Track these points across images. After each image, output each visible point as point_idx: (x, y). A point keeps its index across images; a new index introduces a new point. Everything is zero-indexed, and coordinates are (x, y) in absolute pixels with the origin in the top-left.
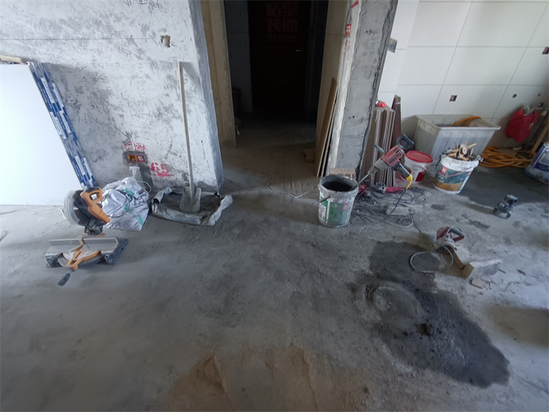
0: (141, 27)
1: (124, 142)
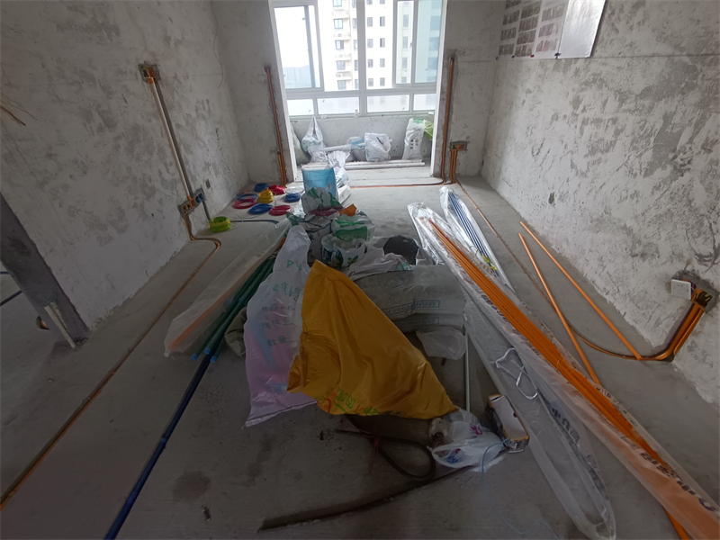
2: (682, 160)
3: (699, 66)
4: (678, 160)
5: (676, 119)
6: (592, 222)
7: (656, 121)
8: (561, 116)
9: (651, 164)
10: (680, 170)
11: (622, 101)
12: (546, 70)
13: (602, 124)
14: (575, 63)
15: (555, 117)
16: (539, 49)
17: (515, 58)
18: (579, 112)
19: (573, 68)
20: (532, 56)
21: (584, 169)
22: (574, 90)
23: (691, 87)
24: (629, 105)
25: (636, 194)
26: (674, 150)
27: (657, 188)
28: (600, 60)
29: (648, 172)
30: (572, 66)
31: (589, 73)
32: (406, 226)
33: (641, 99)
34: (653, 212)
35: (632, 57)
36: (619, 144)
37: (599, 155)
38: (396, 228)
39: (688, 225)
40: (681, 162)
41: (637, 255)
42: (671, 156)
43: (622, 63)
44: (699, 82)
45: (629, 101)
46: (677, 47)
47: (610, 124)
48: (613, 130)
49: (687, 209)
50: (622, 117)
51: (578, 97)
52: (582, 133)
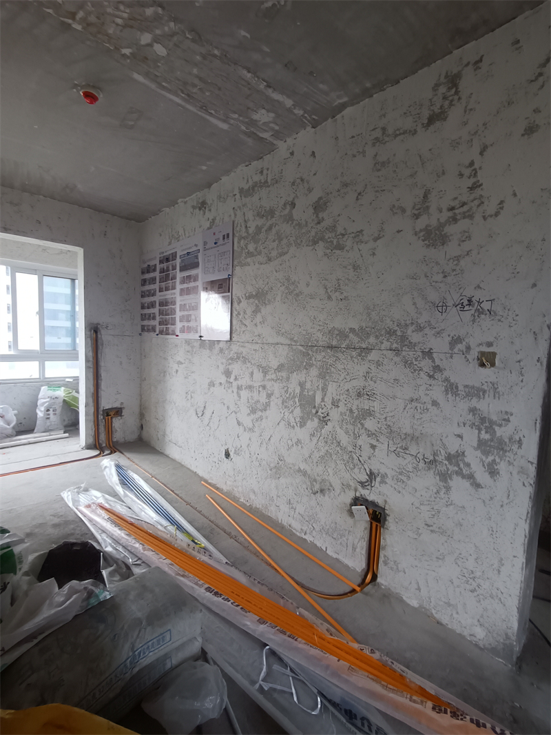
0: (450, 339)
1: (361, 483)
2: (322, 413)
3: (310, 352)
4: (319, 413)
5: (308, 385)
6: (271, 470)
7: (294, 387)
8: (217, 383)
9: (302, 418)
10: (324, 420)
11: (265, 373)
12: (193, 347)
13: (255, 389)
14: (218, 344)
15: (212, 384)
16: (182, 331)
17: (160, 336)
18: (232, 380)
19: (217, 347)
20: (177, 336)
21: (250, 425)
22: (222, 364)
23: (311, 365)
24: (271, 376)
25: (299, 442)
26: (315, 407)
27: (312, 435)
28: (238, 344)
29: (302, 424)
30: (216, 345)
31: (232, 352)
32: (67, 523)
33: (279, 372)
34: (316, 455)
35: (263, 344)
36: (272, 403)
37: (260, 413)
38: (50, 531)
39: (344, 460)
40: (323, 415)
41: (317, 492)
42: (314, 411)
43: (257, 347)
44: (314, 363)
45: (270, 373)
46: (291, 339)
47: (261, 389)
48: (265, 393)
49: (339, 449)
50: (269, 384)
51: (228, 369)
52: (240, 397)
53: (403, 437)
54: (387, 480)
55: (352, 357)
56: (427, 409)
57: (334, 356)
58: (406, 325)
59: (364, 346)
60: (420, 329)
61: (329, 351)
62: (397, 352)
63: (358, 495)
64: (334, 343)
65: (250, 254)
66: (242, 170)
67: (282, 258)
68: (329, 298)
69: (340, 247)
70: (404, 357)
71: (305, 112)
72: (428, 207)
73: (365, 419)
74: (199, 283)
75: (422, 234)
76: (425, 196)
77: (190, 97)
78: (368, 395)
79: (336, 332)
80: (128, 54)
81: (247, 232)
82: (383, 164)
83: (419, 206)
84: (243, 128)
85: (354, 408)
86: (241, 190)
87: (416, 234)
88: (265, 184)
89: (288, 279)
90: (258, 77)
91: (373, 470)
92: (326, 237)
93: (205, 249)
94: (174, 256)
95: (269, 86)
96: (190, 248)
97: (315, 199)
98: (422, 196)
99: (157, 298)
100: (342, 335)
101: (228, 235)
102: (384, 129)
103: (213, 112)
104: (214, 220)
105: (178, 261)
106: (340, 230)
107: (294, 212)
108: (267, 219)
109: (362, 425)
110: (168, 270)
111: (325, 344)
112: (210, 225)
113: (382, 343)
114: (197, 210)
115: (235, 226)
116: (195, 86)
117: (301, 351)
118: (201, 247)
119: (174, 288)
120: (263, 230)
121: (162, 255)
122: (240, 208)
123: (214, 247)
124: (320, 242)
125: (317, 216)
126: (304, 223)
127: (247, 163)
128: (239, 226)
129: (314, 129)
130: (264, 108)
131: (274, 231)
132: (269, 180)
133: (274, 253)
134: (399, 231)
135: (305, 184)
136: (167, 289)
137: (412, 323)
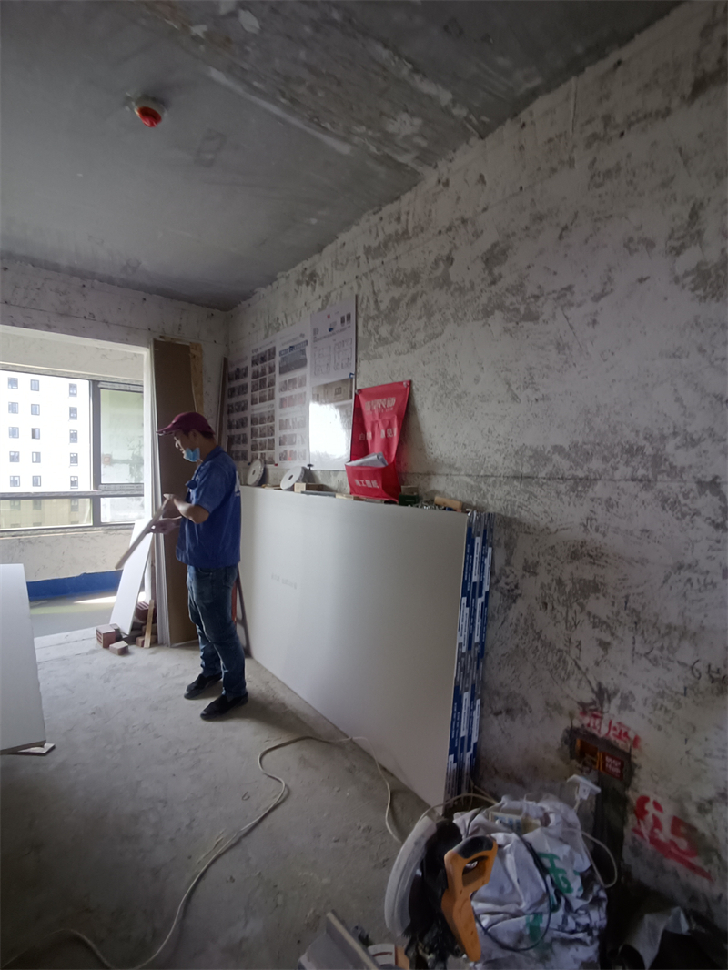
1: (582, 705)
53: (663, 631)
54: (633, 705)
55: (558, 493)
56: (714, 585)
57: (526, 492)
58: (663, 438)
59: (580, 474)
60: (692, 442)
61: (515, 483)
62: (646, 483)
63: (576, 724)
64: (526, 470)
65: (383, 341)
66: (369, 220)
67: (433, 342)
68: (515, 398)
69: (532, 317)
70: (660, 491)
71: (470, 111)
72: (700, 233)
73: (586, 597)
74: (308, 389)
75: (689, 279)
76: (694, 215)
77: (294, 103)
78: (591, 557)
79: (529, 453)
80: (201, 35)
81: (377, 308)
82: (608, 174)
83: (682, 233)
84: (373, 149)
85: (565, 577)
86: (368, 250)
87: (677, 280)
88: (404, 236)
89: (444, 375)
90: (400, 56)
91: (604, 685)
92: (507, 303)
93: (315, 340)
94: (272, 353)
95: (416, 70)
96: (294, 340)
97: (488, 246)
98: (686, 217)
99: (248, 414)
100: (539, 457)
101: (349, 316)
102: (607, 119)
103: (328, 126)
104: (328, 297)
105: (278, 359)
106: (531, 289)
107: (452, 271)
108: (408, 287)
109: (582, 606)
110: (264, 373)
111: (510, 472)
112: (322, 305)
113: (615, 468)
114: (304, 285)
115: (359, 302)
116: (301, 81)
117: (467, 484)
118: (309, 337)
119: (272, 398)
120: (403, 303)
121: (255, 354)
122: (365, 275)
123: (328, 336)
124: (497, 312)
125: (491, 273)
126: (468, 285)
127: (376, 208)
128: (365, 301)
129: (481, 141)
130: (407, 111)
131: (420, 302)
132: (410, 229)
133: (420, 337)
134: (641, 280)
135: (470, 226)
136: (262, 400)
137: (675, 434)
